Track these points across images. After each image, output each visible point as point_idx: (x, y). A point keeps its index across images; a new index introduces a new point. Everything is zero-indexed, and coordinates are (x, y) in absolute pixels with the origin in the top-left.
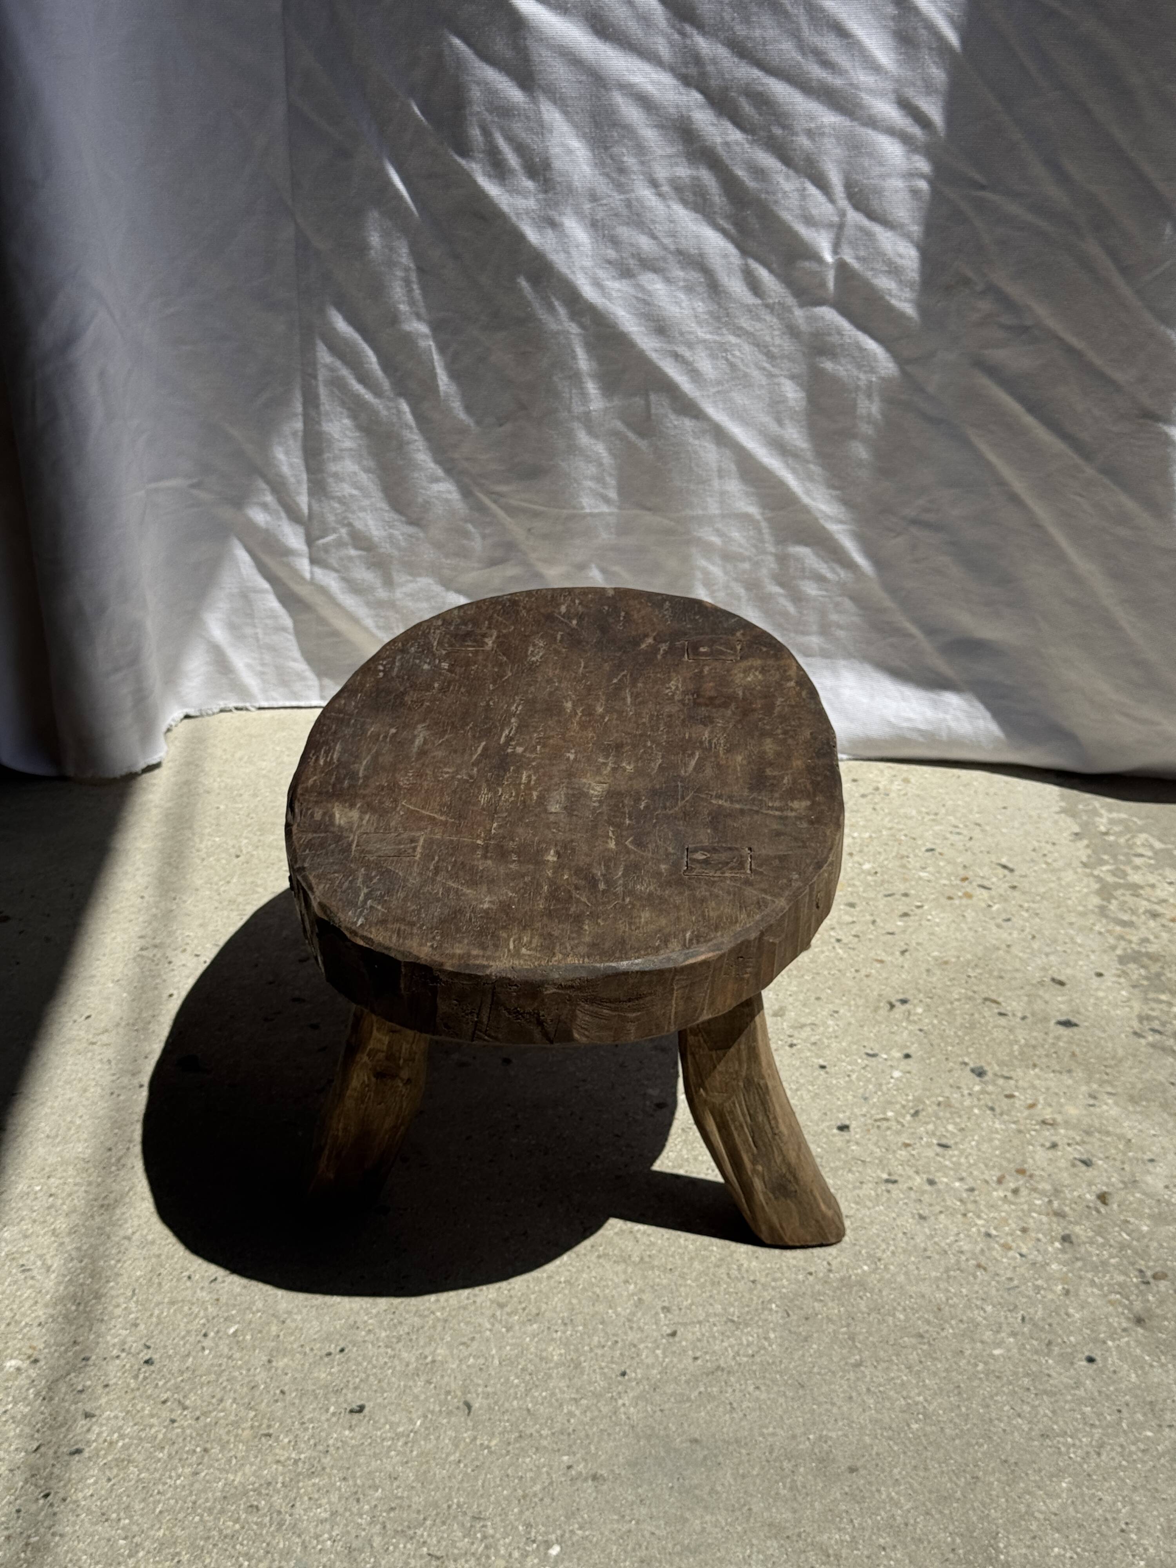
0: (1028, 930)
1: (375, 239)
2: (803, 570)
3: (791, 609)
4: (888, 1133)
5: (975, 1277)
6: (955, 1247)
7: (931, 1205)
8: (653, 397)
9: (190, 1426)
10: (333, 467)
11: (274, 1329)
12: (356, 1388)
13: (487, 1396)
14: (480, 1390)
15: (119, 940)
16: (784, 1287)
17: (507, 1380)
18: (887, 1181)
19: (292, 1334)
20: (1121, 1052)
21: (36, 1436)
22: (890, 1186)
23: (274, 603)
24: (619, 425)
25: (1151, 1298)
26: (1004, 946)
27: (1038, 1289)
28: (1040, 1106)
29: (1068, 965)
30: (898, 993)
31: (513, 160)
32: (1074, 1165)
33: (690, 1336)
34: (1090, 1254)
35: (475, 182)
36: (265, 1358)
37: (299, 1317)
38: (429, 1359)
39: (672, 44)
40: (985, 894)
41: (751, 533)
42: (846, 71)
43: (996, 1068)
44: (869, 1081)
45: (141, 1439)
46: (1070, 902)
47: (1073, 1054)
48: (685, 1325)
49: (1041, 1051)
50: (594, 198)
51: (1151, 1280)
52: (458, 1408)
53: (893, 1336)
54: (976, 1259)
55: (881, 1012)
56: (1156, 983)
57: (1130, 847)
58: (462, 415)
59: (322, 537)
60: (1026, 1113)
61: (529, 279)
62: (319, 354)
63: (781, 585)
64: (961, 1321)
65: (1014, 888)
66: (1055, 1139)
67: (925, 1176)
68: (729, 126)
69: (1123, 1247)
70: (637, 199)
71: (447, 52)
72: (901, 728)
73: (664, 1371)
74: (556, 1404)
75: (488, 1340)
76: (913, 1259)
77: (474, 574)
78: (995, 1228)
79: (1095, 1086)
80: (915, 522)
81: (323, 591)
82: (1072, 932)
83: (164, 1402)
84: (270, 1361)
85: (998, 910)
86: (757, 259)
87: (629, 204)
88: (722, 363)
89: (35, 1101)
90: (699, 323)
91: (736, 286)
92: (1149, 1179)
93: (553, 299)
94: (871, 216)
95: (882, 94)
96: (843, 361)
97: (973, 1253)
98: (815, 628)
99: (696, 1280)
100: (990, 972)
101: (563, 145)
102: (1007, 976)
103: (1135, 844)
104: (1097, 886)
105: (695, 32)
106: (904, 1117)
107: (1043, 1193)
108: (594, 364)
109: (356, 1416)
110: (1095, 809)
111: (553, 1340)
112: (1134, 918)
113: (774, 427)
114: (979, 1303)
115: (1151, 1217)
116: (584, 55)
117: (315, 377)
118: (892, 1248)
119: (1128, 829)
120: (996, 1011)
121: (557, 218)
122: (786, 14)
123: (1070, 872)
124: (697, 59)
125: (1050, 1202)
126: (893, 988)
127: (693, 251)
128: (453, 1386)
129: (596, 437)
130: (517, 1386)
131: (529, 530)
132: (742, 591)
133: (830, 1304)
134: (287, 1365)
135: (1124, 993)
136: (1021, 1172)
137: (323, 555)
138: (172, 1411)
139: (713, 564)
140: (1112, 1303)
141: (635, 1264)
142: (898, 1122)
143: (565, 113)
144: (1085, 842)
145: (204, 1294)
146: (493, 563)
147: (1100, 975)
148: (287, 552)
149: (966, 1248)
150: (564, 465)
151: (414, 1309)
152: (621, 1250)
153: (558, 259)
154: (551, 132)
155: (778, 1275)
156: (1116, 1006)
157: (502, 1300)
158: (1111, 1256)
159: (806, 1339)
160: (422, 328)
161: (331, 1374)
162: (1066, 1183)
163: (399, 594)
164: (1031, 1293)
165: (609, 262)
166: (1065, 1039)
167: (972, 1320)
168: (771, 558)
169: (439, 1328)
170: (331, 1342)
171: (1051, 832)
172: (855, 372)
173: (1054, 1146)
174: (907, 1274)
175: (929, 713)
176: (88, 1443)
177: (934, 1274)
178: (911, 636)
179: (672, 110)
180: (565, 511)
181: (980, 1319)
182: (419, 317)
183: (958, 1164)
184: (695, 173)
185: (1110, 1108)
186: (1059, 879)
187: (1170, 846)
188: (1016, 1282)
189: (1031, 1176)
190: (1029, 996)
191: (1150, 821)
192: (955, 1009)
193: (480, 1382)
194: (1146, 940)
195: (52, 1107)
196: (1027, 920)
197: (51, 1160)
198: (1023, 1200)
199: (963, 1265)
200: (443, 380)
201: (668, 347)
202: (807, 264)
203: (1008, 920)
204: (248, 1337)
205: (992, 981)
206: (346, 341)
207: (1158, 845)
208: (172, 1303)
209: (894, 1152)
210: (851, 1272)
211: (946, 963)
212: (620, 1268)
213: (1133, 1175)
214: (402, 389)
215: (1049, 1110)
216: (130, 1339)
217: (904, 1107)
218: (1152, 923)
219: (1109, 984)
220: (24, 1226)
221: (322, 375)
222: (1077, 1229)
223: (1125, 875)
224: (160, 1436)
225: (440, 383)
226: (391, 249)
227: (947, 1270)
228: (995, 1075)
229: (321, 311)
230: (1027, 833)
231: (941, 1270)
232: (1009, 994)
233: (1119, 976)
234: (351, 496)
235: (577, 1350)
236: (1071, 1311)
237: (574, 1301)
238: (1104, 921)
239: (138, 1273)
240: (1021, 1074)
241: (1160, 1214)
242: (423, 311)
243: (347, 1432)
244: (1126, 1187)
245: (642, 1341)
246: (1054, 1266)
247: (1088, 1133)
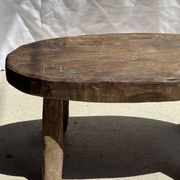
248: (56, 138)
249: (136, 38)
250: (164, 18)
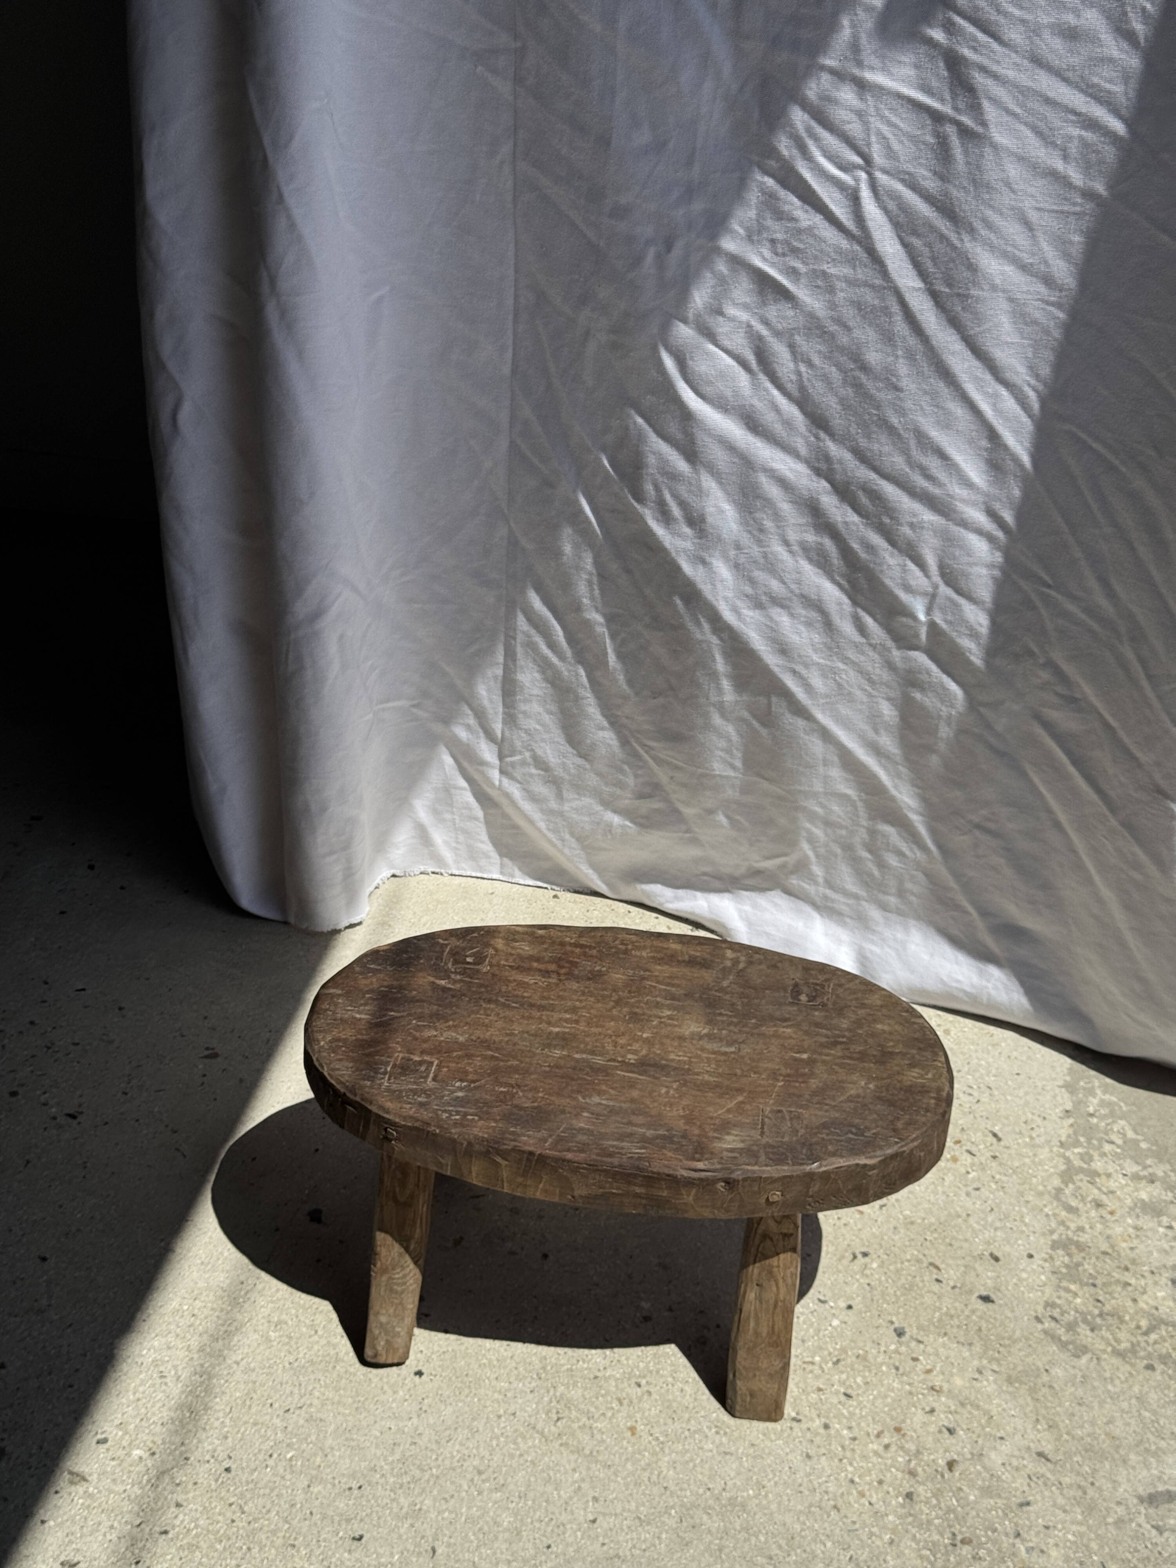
0: (990, 1202)
1: (568, 549)
2: (888, 844)
3: (876, 872)
4: (810, 1376)
5: (829, 1516)
6: (823, 1488)
7: (819, 1447)
8: (774, 699)
9: (243, 1527)
10: (523, 707)
11: (318, 1460)
12: (361, 1520)
13: (449, 1545)
14: (446, 1539)
15: (292, 1090)
16: (686, 1497)
17: (467, 1535)
18: (794, 1419)
19: (329, 1466)
20: (1018, 1333)
21: (141, 1514)
22: (795, 1424)
23: (469, 798)
24: (746, 714)
25: (952, 1559)
26: (964, 1215)
27: (871, 1534)
28: (935, 1373)
29: (1008, 1243)
30: (863, 1245)
31: (676, 511)
32: (940, 1432)
33: (605, 1525)
34: (921, 1511)
35: (646, 524)
36: (306, 1483)
37: (337, 1454)
38: (418, 1507)
39: (808, 444)
40: (969, 1158)
41: (849, 809)
42: (945, 485)
43: (915, 1331)
44: (812, 1325)
45: (208, 1531)
46: (1034, 1180)
47: (980, 1330)
48: (604, 1515)
49: (956, 1322)
50: (738, 547)
51: (959, 1544)
52: (426, 1551)
53: (750, 1554)
54: (834, 1500)
55: (845, 1262)
56: (1072, 1273)
57: (1106, 1133)
58: (625, 687)
59: (511, 756)
60: (922, 1377)
61: (682, 599)
62: (519, 623)
63: (870, 852)
64: (805, 1551)
65: (994, 1157)
66: (935, 1405)
67: (823, 1420)
68: (850, 511)
69: (949, 1510)
70: (772, 553)
71: (632, 426)
72: (951, 987)
73: (577, 1551)
74: (494, 1561)
75: (463, 1500)
76: (788, 1491)
77: (626, 801)
78: (860, 1477)
79: (985, 1362)
80: (978, 826)
81: (507, 795)
82: (1024, 1210)
83: (231, 1505)
84: (309, 1486)
85: (973, 1178)
86: (865, 609)
87: (765, 556)
88: (831, 682)
89: (200, 1230)
90: (815, 651)
91: (847, 628)
92: (993, 1455)
93: (700, 616)
94: (959, 592)
95: (974, 504)
96: (930, 694)
97: (835, 1496)
98: (893, 891)
99: (624, 1478)
100: (945, 1237)
101: (716, 506)
102: (956, 1244)
103: (1112, 1129)
104: (1063, 1167)
105: (827, 438)
106: (827, 1363)
107: (907, 1452)
108: (729, 669)
109: (356, 1542)
110: (1093, 1087)
111: (508, 1508)
112: (1081, 1206)
113: (871, 734)
114: (823, 1538)
115: (981, 1489)
116: (738, 444)
117: (515, 639)
118: (777, 1479)
119: (1112, 1114)
120: (935, 1276)
121: (708, 559)
122: (899, 435)
123: (1047, 1150)
124: (827, 458)
125: (910, 1461)
126: (862, 1239)
127: (813, 597)
128: (428, 1533)
129: (728, 720)
130: (472, 1542)
131: (672, 778)
132: (839, 851)
133: (715, 1518)
134: (319, 1492)
135: (1043, 1277)
136: (898, 1430)
137: (510, 769)
138: (234, 1512)
139: (816, 827)
140: (921, 1557)
141: (586, 1456)
142: (821, 1368)
143: (720, 482)
144: (1071, 1121)
145: (278, 1421)
146: (641, 796)
147: (1030, 1256)
148: (483, 763)
149: (831, 1489)
150: (700, 736)
151: (418, 1462)
152: (579, 1442)
153: (706, 589)
154: (708, 496)
155: (686, 1486)
156: (1031, 1289)
157: (482, 1468)
158: (937, 1517)
159: (687, 1545)
160: (598, 618)
161: (347, 1505)
162: (928, 1446)
163: (566, 807)
164: (865, 1538)
165: (747, 596)
166: (978, 1313)
167: (813, 1552)
168: (864, 831)
169: (431, 1483)
170: (354, 1479)
171: (1047, 1106)
172: (939, 705)
173: (932, 1411)
174: (779, 1503)
175: (975, 979)
176: (173, 1527)
177: (799, 1507)
178: (967, 913)
179: (805, 493)
180: (700, 771)
181: (819, 1551)
182: (597, 610)
183: (852, 1414)
184: (819, 540)
185: (989, 1385)
186: (1035, 1155)
187: (1140, 1137)
188: (857, 1526)
189: (904, 1435)
190: (966, 1266)
191: (1134, 1108)
192: (902, 1269)
193: (447, 1532)
194: (1081, 1229)
195: (211, 1238)
196: (991, 1192)
197: (201, 1284)
198: (889, 1455)
199: (823, 1504)
200: (612, 658)
201: (788, 665)
202: (904, 619)
203: (977, 1189)
204: (299, 1463)
205: (942, 1248)
206: (541, 618)
207: (1130, 1134)
208: (255, 1424)
209: (808, 1394)
210: (739, 1494)
211: (912, 1223)
212: (573, 1457)
213: (982, 1449)
214: (580, 657)
215: (941, 1377)
216: (220, 1448)
217: (830, 1354)
218: (1093, 1213)
219: (1035, 1267)
220: (171, 1338)
221: (520, 637)
222: (921, 1489)
223: (1091, 1159)
224: (222, 1532)
225: (610, 660)
226: (580, 558)
227: (811, 1506)
228: (912, 1337)
229: (523, 592)
230: (1027, 1103)
231: (806, 1505)
232: (951, 1262)
233: (1046, 1260)
234: (535, 729)
235: (522, 1520)
236: (889, 1558)
237: (532, 1479)
238: (1055, 1204)
239: (238, 1394)
240: (932, 1340)
241: (989, 1487)
242: (600, 606)
243: (346, 1555)
244: (972, 1459)
245: (570, 1522)
246: (891, 1518)
247: (962, 1405)
248: (404, 1241)
249: (671, 959)
250: (812, 817)
